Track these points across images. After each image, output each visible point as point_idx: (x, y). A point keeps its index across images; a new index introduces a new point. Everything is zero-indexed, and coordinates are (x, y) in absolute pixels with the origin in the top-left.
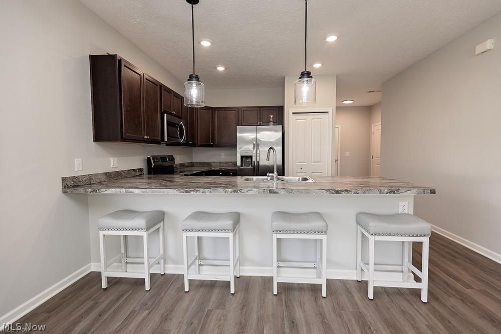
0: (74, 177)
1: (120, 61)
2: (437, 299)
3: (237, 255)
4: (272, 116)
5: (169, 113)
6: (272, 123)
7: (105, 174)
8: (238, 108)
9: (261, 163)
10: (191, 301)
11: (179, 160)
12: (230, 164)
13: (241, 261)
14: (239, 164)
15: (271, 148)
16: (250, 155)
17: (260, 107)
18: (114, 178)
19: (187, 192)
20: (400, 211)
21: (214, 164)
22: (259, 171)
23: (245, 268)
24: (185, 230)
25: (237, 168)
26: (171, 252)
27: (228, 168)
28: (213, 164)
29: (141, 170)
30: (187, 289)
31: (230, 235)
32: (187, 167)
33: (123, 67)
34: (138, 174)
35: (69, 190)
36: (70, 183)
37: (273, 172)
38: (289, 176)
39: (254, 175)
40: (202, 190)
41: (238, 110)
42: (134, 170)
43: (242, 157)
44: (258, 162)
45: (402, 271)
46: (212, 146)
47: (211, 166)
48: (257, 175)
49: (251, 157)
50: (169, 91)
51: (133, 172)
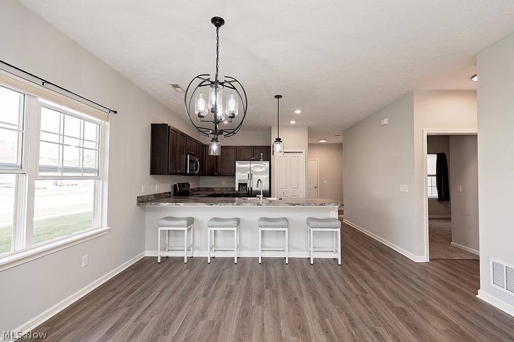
0: (142, 196)
1: (169, 127)
2: (347, 264)
3: (238, 243)
4: (262, 154)
5: (190, 154)
6: (261, 159)
7: (154, 195)
8: (236, 147)
9: (253, 189)
10: (211, 269)
11: (193, 186)
12: (229, 190)
13: (240, 247)
14: (237, 189)
15: (259, 180)
16: (246, 182)
17: (253, 147)
18: (158, 198)
19: (211, 205)
20: (331, 217)
21: (217, 190)
22: (252, 194)
23: (243, 252)
24: (210, 227)
25: (235, 192)
26: (197, 243)
27: (228, 192)
28: (215, 189)
29: (170, 193)
30: (209, 262)
31: (235, 229)
32: (196, 191)
33: (171, 130)
34: (168, 195)
35: (141, 204)
36: (140, 200)
37: (260, 194)
38: (274, 197)
39: (248, 197)
40: (220, 204)
41: (236, 148)
42: (167, 193)
43: (239, 184)
44: (252, 188)
45: (333, 252)
46: (216, 175)
47: (215, 191)
48: (251, 197)
49: (246, 184)
50: (190, 138)
51: (166, 194)
